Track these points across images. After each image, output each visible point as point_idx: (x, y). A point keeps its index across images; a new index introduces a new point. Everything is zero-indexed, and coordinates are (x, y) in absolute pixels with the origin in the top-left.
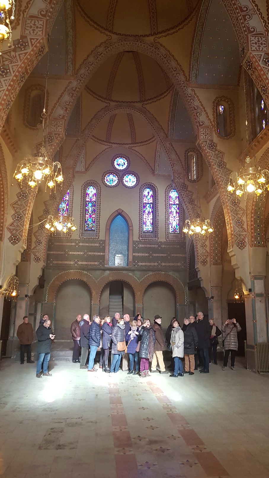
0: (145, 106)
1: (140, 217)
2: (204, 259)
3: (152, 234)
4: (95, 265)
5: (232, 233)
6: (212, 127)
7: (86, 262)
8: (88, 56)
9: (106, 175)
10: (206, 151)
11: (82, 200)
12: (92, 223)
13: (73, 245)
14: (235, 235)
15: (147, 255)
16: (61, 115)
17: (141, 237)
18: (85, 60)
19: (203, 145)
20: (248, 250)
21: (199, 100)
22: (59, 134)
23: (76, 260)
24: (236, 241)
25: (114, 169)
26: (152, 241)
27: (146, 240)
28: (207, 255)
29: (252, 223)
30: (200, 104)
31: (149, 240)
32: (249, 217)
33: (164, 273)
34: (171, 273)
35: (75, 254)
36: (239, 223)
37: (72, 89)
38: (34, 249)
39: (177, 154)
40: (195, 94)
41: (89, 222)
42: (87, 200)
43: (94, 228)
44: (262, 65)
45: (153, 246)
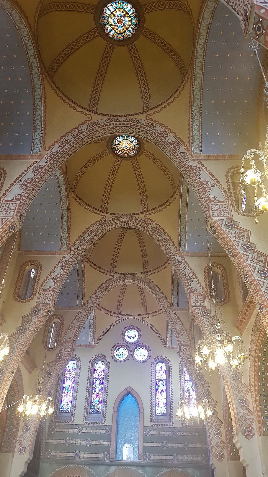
0: (149, 277)
1: (152, 397)
2: (220, 452)
3: (166, 419)
4: (99, 458)
5: (236, 416)
6: (204, 293)
7: (89, 453)
8: (83, 233)
9: (116, 348)
10: (199, 319)
11: (89, 376)
12: (98, 404)
13: (75, 431)
14: (239, 420)
15: (161, 446)
16: (50, 288)
17: (153, 422)
18: (79, 237)
19: (195, 313)
20: (257, 438)
21: (189, 267)
22: (46, 306)
23: (77, 451)
24: (240, 427)
25: (124, 342)
26: (165, 426)
27: (159, 426)
28: (224, 447)
29: (258, 403)
30: (191, 271)
31: (162, 425)
32: (253, 395)
33: (181, 470)
34: (190, 471)
35: (76, 443)
36: (243, 403)
37: (64, 263)
38: (20, 437)
39: (182, 324)
40: (186, 262)
41: (95, 403)
42: (95, 376)
43: (100, 411)
44: (224, 229)
45: (167, 433)
